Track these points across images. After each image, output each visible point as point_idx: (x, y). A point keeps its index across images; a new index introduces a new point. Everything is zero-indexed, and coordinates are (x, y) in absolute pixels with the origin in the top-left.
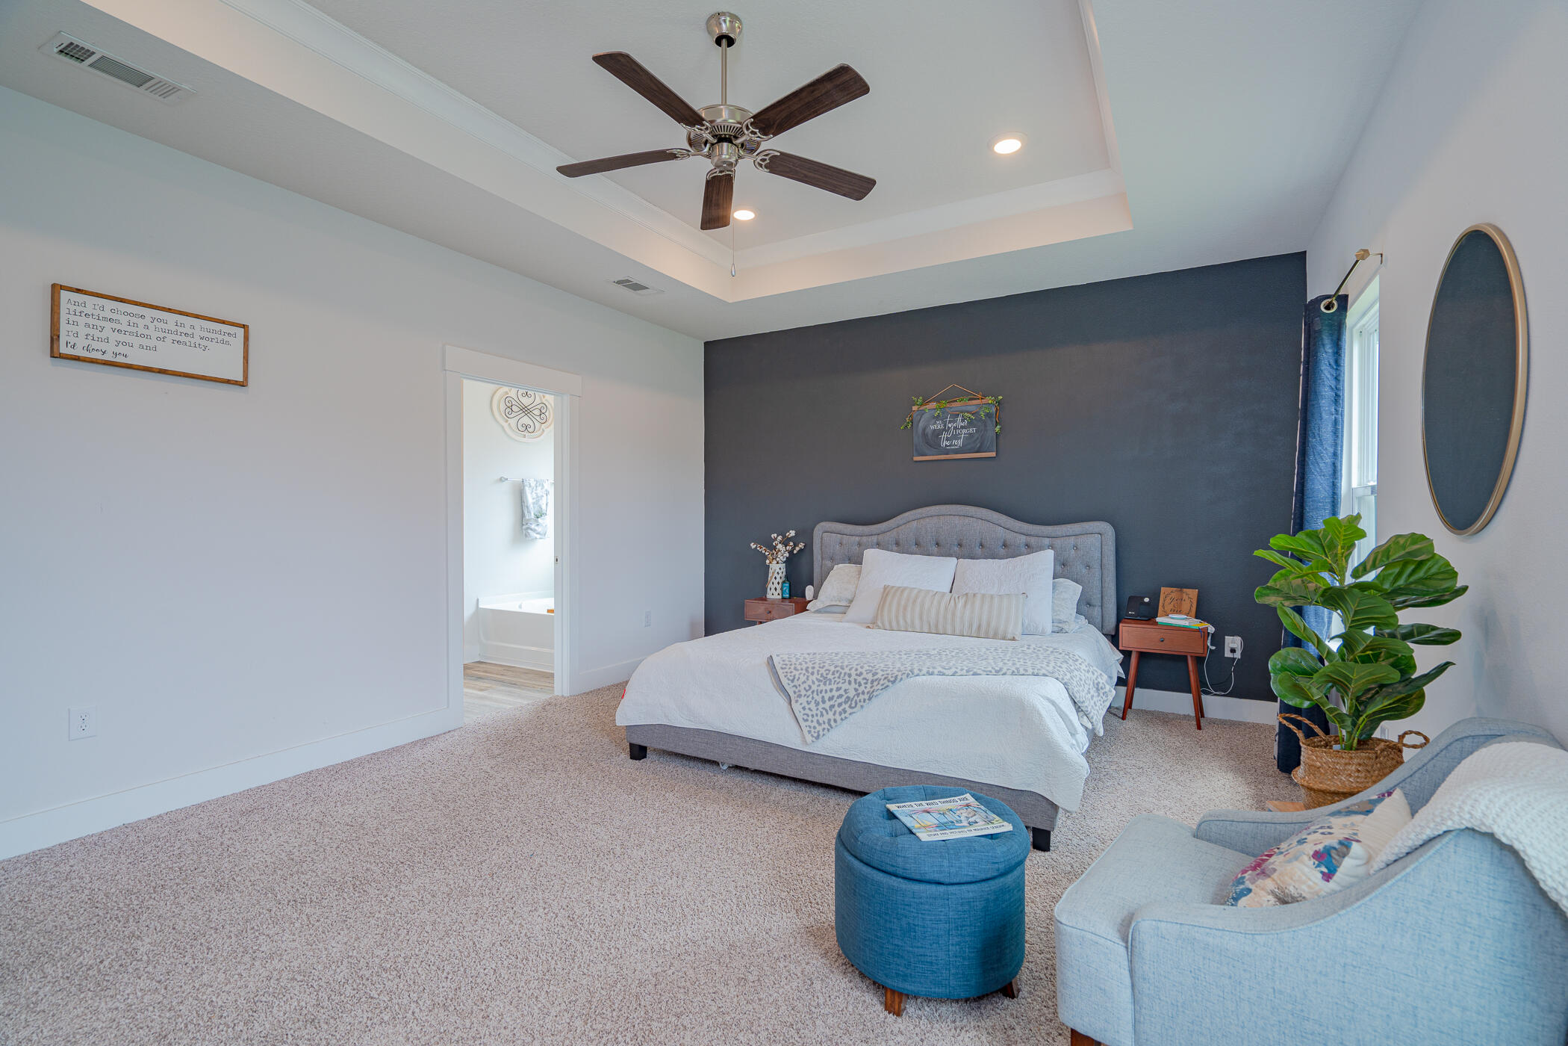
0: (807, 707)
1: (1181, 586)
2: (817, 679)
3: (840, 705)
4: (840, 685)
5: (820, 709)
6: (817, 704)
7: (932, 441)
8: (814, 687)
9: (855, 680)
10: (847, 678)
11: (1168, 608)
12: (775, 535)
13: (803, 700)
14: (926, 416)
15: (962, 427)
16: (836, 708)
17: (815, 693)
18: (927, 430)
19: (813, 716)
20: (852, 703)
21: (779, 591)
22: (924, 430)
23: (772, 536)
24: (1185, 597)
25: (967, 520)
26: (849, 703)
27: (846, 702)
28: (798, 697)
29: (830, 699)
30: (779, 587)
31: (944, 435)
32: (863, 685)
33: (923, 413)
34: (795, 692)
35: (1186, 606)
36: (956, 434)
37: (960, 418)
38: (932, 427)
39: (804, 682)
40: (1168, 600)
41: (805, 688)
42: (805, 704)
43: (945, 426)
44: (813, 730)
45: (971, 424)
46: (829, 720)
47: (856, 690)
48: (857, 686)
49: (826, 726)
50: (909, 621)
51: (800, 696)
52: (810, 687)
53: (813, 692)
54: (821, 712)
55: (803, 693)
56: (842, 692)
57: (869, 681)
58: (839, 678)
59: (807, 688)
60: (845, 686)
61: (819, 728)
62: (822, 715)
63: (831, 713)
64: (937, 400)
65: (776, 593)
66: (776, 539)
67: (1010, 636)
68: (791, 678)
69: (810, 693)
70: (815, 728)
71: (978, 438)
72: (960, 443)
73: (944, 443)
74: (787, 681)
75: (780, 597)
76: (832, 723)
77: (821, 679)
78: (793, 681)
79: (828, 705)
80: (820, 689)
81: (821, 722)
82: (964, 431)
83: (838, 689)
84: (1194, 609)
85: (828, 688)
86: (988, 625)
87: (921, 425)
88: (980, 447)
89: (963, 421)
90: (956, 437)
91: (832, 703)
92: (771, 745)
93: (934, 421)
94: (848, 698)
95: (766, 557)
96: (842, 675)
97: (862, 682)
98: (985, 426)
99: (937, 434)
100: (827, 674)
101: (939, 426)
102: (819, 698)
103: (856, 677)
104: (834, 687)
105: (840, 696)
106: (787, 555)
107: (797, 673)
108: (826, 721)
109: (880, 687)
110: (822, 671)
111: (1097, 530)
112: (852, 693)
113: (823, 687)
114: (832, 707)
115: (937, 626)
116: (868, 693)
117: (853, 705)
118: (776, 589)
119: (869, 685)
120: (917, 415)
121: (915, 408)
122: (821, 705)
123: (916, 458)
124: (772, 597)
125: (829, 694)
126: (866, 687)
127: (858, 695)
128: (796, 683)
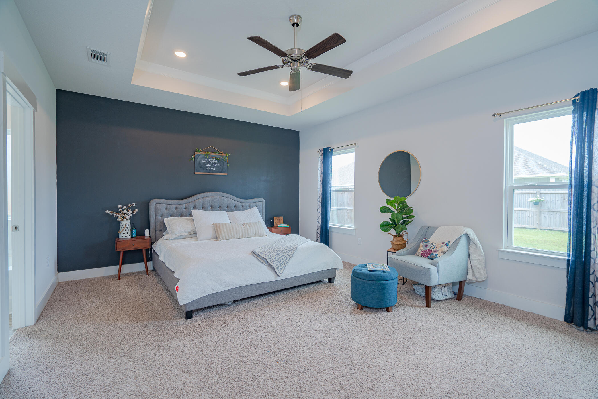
0: (277, 264)
1: (278, 216)
2: (276, 254)
3: (285, 261)
4: (283, 254)
5: (280, 264)
6: (279, 263)
7: (203, 167)
8: (277, 257)
9: (286, 251)
10: (284, 251)
11: (277, 222)
12: (121, 206)
13: (275, 262)
14: (201, 156)
15: (215, 163)
16: (285, 262)
17: (278, 259)
18: (201, 162)
19: (279, 267)
20: (288, 259)
21: (129, 234)
22: (200, 162)
23: (119, 206)
24: (280, 219)
25: (222, 197)
26: (287, 259)
27: (286, 259)
28: (273, 262)
29: (282, 259)
30: (129, 232)
31: (208, 165)
32: (289, 253)
33: (199, 155)
34: (270, 261)
35: (281, 221)
36: (213, 166)
37: (214, 160)
38: (203, 161)
39: (273, 256)
40: (276, 220)
41: (274, 258)
42: (276, 264)
43: (208, 162)
44: (280, 272)
45: (218, 162)
46: (284, 267)
47: (288, 254)
48: (288, 253)
49: (284, 269)
50: (233, 235)
51: (273, 261)
52: (276, 257)
53: (277, 259)
54: (281, 265)
55: (274, 260)
56: (284, 256)
57: (290, 251)
58: (282, 252)
59: (275, 258)
60: (284, 254)
61: (282, 270)
62: (281, 266)
63: (283, 264)
64: (205, 151)
65: (128, 235)
66: (121, 208)
67: (265, 235)
68: (268, 256)
69: (276, 259)
70: (280, 271)
71: (221, 168)
72: (214, 169)
73: (208, 168)
74: (267, 257)
75: (130, 237)
76: (285, 267)
77: (277, 254)
78: (269, 257)
79: (282, 262)
80: (279, 257)
81: (282, 268)
82: (216, 165)
83: (283, 256)
84: (283, 222)
85: (280, 256)
86: (258, 232)
87: (198, 160)
88: (222, 170)
89: (215, 161)
90: (212, 166)
91: (283, 261)
92: (262, 283)
93: (204, 159)
94: (286, 258)
95: (117, 217)
96: (282, 251)
97: (289, 251)
98: (224, 164)
99: (205, 164)
100: (277, 252)
101: (206, 161)
102: (279, 261)
103: (286, 250)
104: (282, 255)
105: (284, 258)
106: (131, 215)
107: (268, 254)
108: (283, 267)
109: (294, 251)
110: (275, 251)
111: (261, 201)
112: (287, 256)
113: (279, 256)
114: (283, 262)
115: (242, 236)
116: (292, 254)
117: (289, 259)
118: (128, 233)
119: (291, 252)
120: (197, 156)
121: (196, 153)
122: (280, 262)
123: (196, 173)
124: (124, 237)
125: (282, 258)
126: (290, 253)
127: (289, 256)
128: (270, 257)
